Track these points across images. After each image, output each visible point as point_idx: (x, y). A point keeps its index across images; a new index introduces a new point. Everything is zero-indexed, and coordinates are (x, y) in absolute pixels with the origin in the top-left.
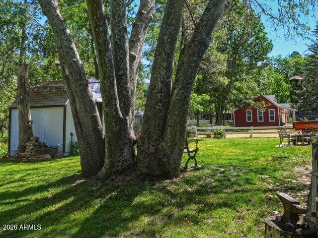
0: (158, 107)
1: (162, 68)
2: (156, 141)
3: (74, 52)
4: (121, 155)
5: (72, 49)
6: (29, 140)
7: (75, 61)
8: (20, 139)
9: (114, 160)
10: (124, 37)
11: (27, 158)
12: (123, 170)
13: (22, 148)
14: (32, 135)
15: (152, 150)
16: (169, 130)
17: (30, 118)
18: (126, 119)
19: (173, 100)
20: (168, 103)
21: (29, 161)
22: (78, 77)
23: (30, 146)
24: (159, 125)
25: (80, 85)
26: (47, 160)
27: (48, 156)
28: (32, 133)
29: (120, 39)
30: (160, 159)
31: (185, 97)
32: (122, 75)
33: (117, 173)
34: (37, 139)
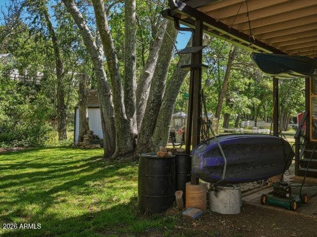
0: (150, 113)
1: (155, 86)
2: (148, 136)
3: (102, 73)
4: (125, 144)
5: (101, 70)
6: (86, 133)
7: (103, 79)
8: (80, 132)
9: (120, 147)
10: (132, 63)
11: (84, 146)
12: (125, 154)
13: (81, 139)
14: (89, 129)
15: (145, 142)
16: (157, 129)
17: (87, 116)
18: (130, 120)
19: (161, 108)
20: (158, 110)
21: (85, 149)
22: (104, 90)
23: (86, 137)
24: (150, 126)
25: (105, 96)
26: (97, 148)
27: (99, 146)
28: (88, 127)
29: (129, 65)
30: (149, 148)
31: (169, 106)
32: (129, 90)
33: (121, 155)
34: (92, 133)
